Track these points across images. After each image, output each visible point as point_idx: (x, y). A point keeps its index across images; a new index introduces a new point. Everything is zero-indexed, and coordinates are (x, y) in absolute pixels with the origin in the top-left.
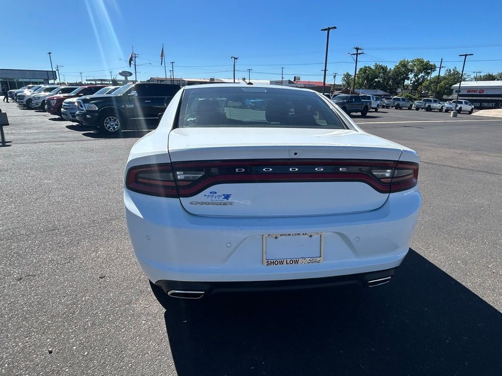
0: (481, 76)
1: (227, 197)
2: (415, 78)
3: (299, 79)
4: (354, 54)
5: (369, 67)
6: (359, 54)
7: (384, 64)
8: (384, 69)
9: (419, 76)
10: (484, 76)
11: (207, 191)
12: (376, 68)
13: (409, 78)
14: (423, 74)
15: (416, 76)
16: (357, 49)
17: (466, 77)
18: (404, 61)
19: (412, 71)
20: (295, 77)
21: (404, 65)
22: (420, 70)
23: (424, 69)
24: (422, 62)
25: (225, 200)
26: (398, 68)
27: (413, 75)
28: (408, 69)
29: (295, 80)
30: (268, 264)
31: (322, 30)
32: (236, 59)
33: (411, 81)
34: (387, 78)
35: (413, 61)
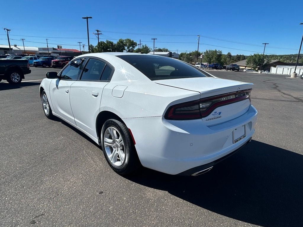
0: (156, 50)
1: (220, 113)
2: (128, 49)
3: (61, 47)
4: (96, 34)
5: (103, 42)
6: (99, 34)
7: (111, 41)
8: (112, 43)
9: (130, 48)
10: (158, 49)
11: (213, 113)
12: (107, 43)
13: (125, 49)
14: (131, 47)
15: (128, 48)
16: (98, 31)
17: (150, 50)
18: (121, 39)
19: (126, 45)
20: (58, 46)
21: (121, 42)
22: (130, 45)
23: (132, 44)
24: (130, 41)
25: (219, 116)
26: (119, 43)
27: (127, 47)
28: (124, 44)
29: (58, 48)
30: (235, 142)
31: (83, 18)
32: (9, 30)
33: (126, 50)
34: (114, 48)
35: (126, 40)
